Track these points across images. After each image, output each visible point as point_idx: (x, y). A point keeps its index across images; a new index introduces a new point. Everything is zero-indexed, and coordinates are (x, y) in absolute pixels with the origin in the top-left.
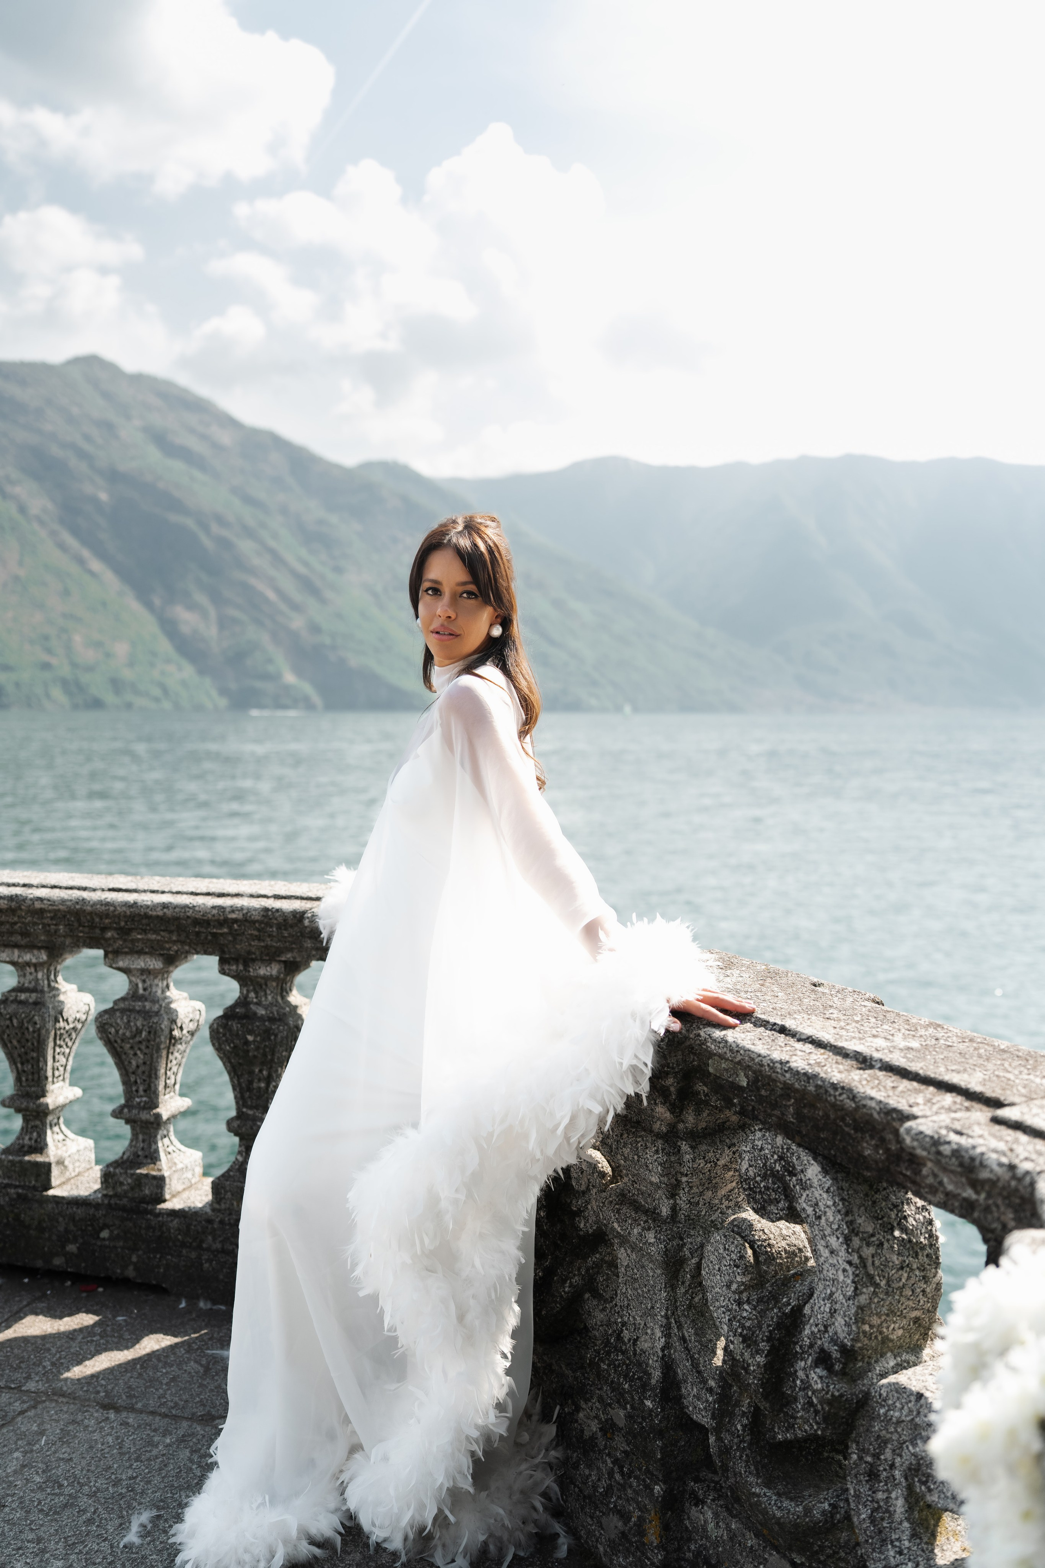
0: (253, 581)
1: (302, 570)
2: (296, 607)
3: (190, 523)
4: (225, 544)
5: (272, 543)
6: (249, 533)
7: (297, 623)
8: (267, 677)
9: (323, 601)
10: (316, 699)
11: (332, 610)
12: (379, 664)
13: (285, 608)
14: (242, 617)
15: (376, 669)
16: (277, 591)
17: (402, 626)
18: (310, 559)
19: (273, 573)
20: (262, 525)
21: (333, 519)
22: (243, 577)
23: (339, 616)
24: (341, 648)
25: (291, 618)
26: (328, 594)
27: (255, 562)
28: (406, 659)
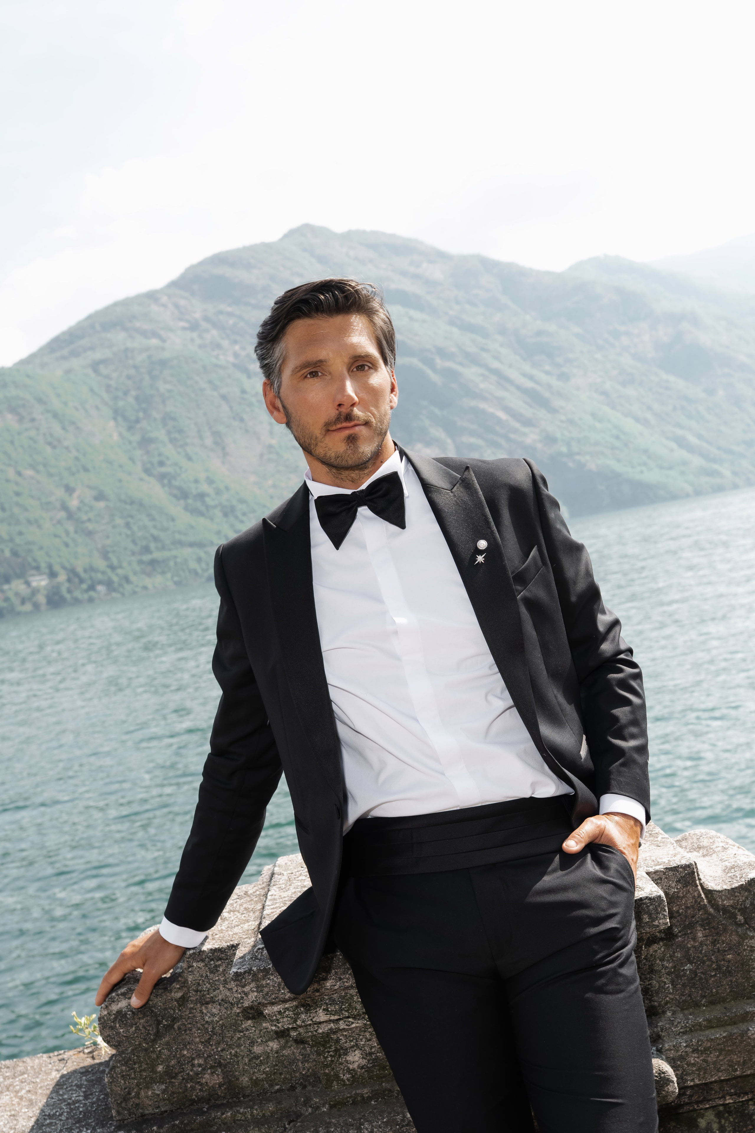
0: (482, 405)
1: (529, 384)
2: (528, 423)
3: (415, 361)
4: (451, 375)
5: (495, 364)
6: (473, 360)
9: (553, 411)
11: (563, 418)
12: (619, 461)
13: (517, 425)
14: (481, 442)
15: (618, 467)
16: (507, 410)
17: (637, 419)
18: (535, 372)
19: (500, 393)
20: (483, 349)
21: (552, 327)
22: (473, 403)
23: (571, 422)
24: (578, 454)
25: (524, 434)
26: (557, 403)
27: (482, 386)
28: (646, 451)
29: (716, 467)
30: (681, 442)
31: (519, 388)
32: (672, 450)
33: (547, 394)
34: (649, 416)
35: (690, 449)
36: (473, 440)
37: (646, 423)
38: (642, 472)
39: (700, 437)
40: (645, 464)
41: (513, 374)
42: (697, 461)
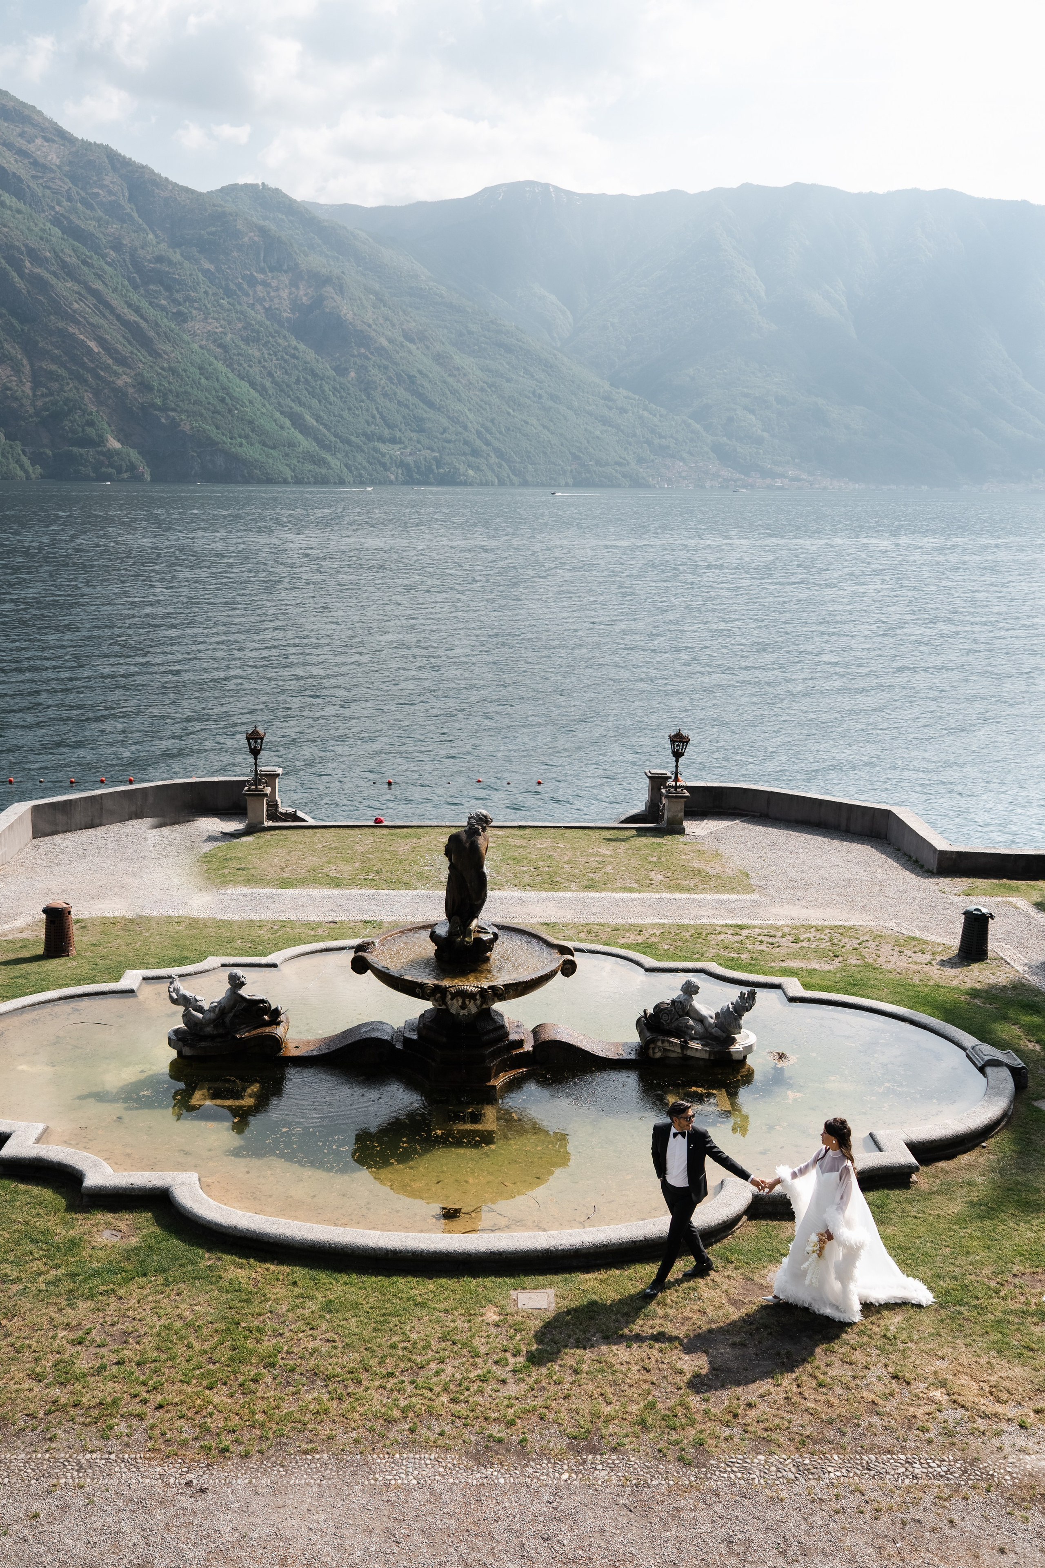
1: (133, 317)
2: (122, 361)
4: (41, 285)
5: (97, 285)
7: (124, 380)
8: (86, 442)
9: (155, 354)
10: (144, 469)
11: (165, 365)
12: (217, 428)
13: (110, 361)
14: (61, 371)
15: (214, 433)
16: (101, 341)
17: (252, 384)
18: (144, 304)
19: (96, 320)
20: (84, 262)
21: (177, 257)
22: (61, 324)
23: (173, 371)
24: (174, 410)
25: (116, 374)
26: (162, 346)
27: (76, 306)
28: (251, 422)
29: (324, 454)
30: (297, 421)
31: (119, 318)
32: (282, 428)
33: (151, 334)
34: (268, 384)
35: (305, 430)
36: (54, 367)
37: (263, 391)
38: (241, 445)
39: (318, 418)
40: (247, 437)
41: (116, 302)
42: (306, 444)
